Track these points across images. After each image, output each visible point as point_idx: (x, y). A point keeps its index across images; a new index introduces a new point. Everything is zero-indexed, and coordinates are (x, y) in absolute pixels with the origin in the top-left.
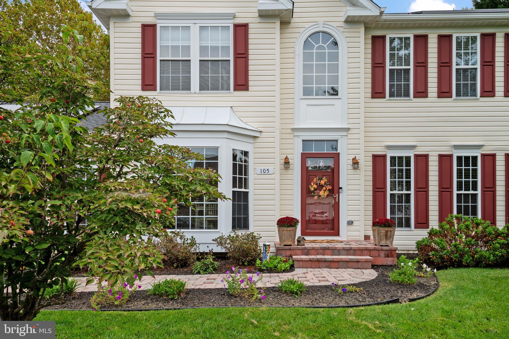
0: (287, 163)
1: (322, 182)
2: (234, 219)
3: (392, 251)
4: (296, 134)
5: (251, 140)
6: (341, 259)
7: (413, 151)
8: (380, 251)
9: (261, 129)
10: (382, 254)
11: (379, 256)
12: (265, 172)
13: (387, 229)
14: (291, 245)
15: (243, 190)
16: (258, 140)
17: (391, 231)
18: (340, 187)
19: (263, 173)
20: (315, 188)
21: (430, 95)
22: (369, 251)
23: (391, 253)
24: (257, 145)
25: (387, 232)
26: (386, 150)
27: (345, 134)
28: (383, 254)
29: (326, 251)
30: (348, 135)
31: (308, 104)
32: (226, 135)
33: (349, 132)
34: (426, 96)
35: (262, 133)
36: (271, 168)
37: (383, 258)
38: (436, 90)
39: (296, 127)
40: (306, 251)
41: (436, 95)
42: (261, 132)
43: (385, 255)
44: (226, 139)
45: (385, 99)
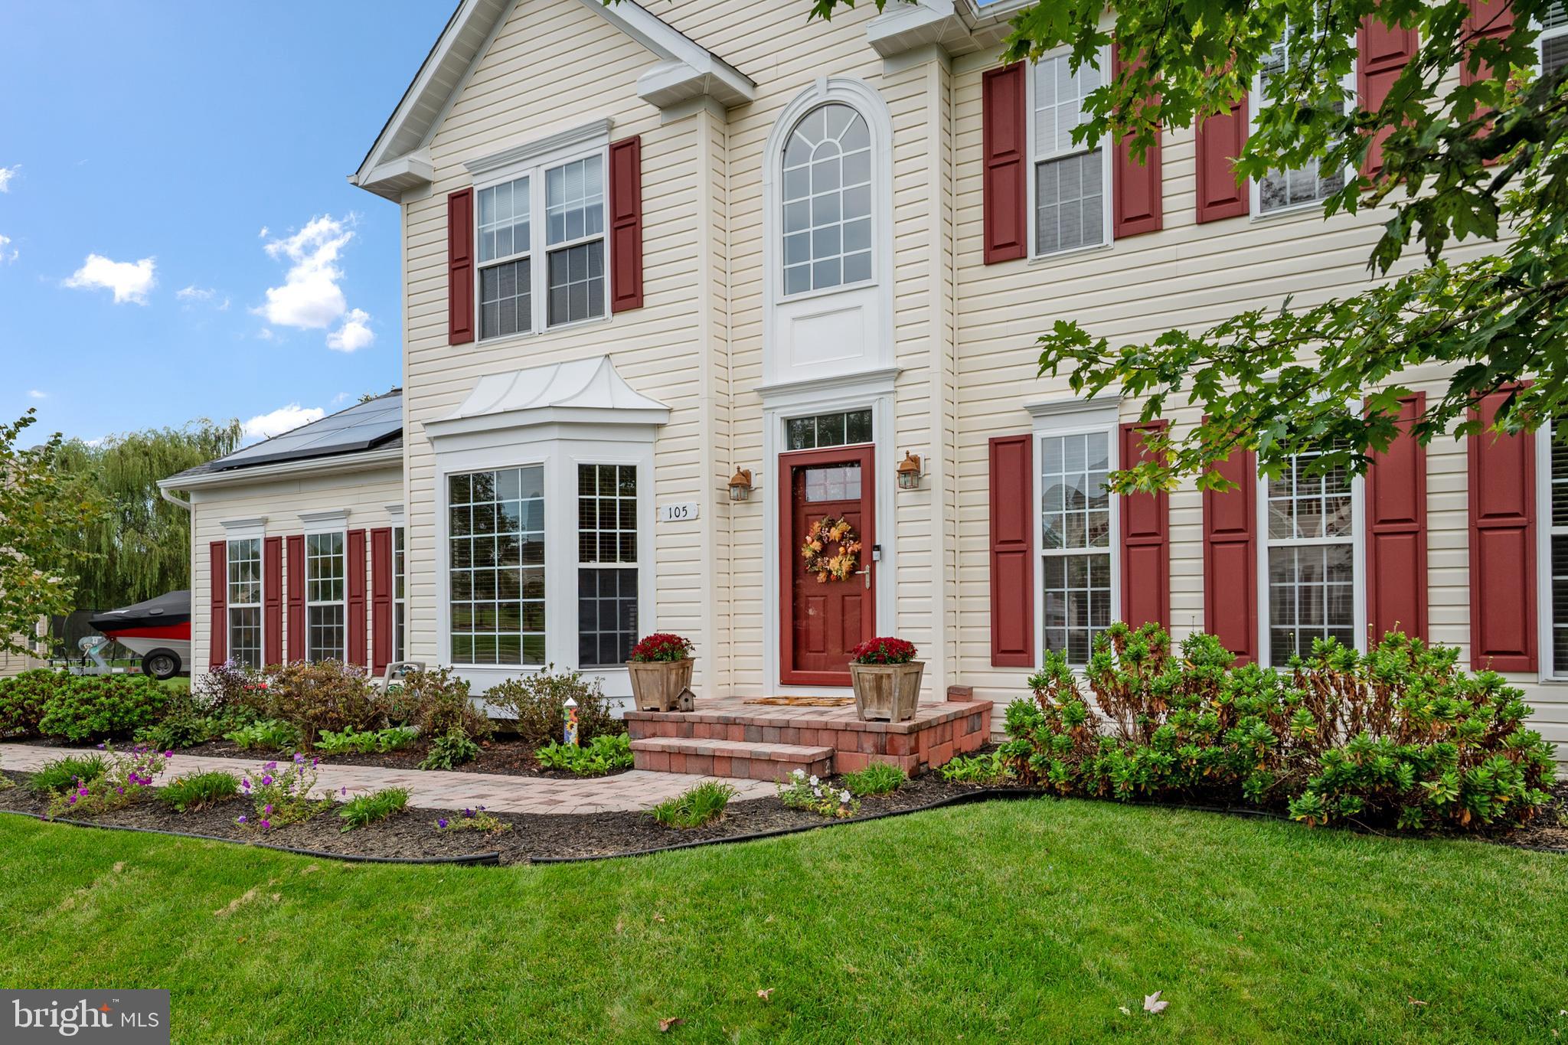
0: (743, 484)
1: (835, 533)
2: (583, 639)
3: (896, 737)
4: (769, 403)
5: (648, 436)
6: (732, 751)
7: (1114, 414)
8: (862, 735)
9: (669, 404)
10: (868, 745)
11: (860, 749)
12: (679, 514)
13: (877, 670)
14: (657, 710)
15: (619, 565)
16: (665, 432)
17: (889, 676)
18: (877, 544)
19: (674, 518)
20: (815, 551)
21: (1168, 221)
22: (834, 733)
23: (892, 740)
24: (663, 445)
25: (879, 678)
26: (1032, 421)
27: (889, 386)
28: (871, 742)
29: (732, 729)
30: (899, 389)
31: (799, 314)
32: (556, 433)
33: (901, 381)
34: (1158, 229)
35: (673, 414)
36: (690, 502)
37: (870, 756)
38: (1191, 199)
39: (766, 383)
40: (685, 725)
41: (1191, 215)
42: (670, 411)
43: (875, 746)
44: (557, 442)
45: (1024, 261)
